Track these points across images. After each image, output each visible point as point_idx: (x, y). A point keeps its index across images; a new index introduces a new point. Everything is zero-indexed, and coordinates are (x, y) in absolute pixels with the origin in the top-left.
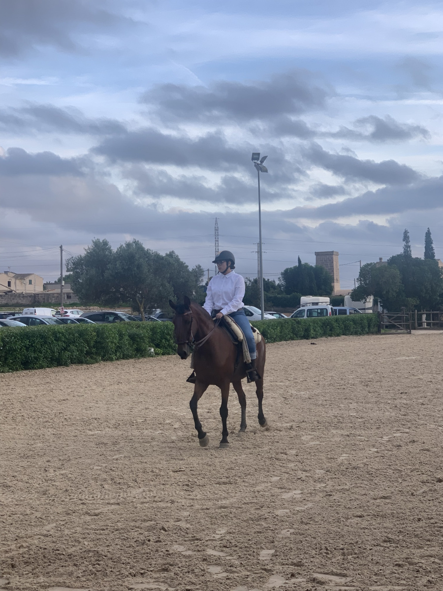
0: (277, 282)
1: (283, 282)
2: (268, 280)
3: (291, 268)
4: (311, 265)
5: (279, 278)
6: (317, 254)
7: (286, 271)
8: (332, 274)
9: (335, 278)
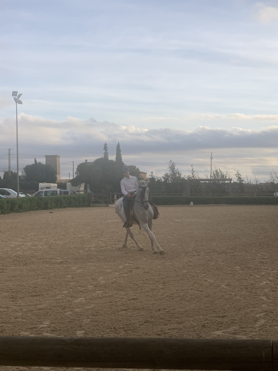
3: (30, 165)
4: (43, 163)
5: (22, 171)
6: (46, 157)
7: (27, 166)
8: (56, 169)
9: (58, 172)
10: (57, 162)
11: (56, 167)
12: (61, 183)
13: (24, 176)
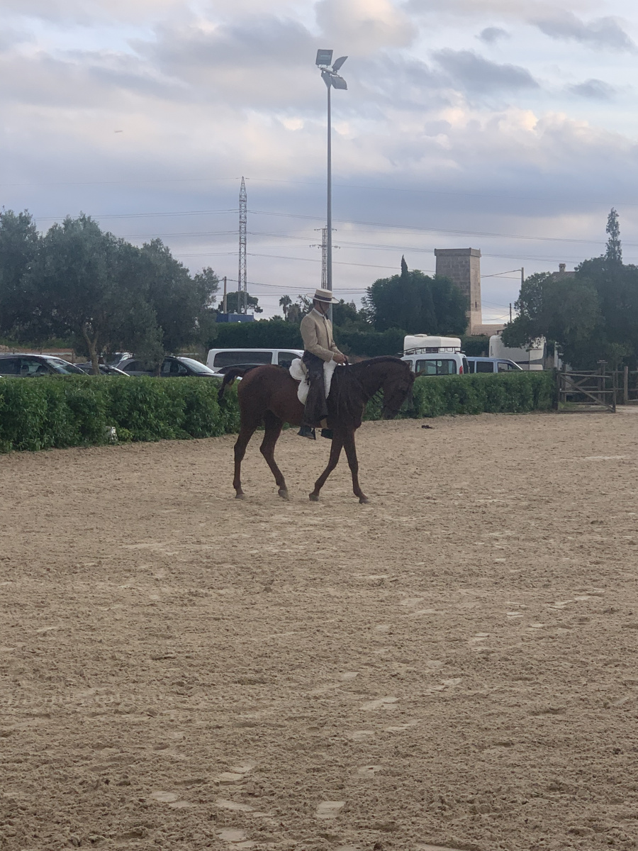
0: (359, 307)
1: (370, 307)
2: (342, 301)
3: (386, 280)
4: (426, 274)
5: (364, 299)
6: (439, 253)
7: (378, 283)
8: (467, 294)
9: (473, 302)
10: (472, 270)
11: (469, 288)
12: (482, 335)
13: (370, 313)
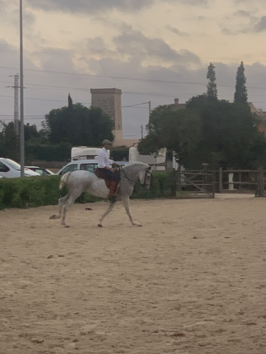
1: (47, 128)
2: (28, 124)
3: (58, 110)
4: (84, 105)
5: (43, 122)
6: (93, 91)
7: (53, 112)
8: (113, 119)
9: (116, 125)
10: (116, 103)
11: (114, 115)
12: (123, 146)
13: (47, 132)
